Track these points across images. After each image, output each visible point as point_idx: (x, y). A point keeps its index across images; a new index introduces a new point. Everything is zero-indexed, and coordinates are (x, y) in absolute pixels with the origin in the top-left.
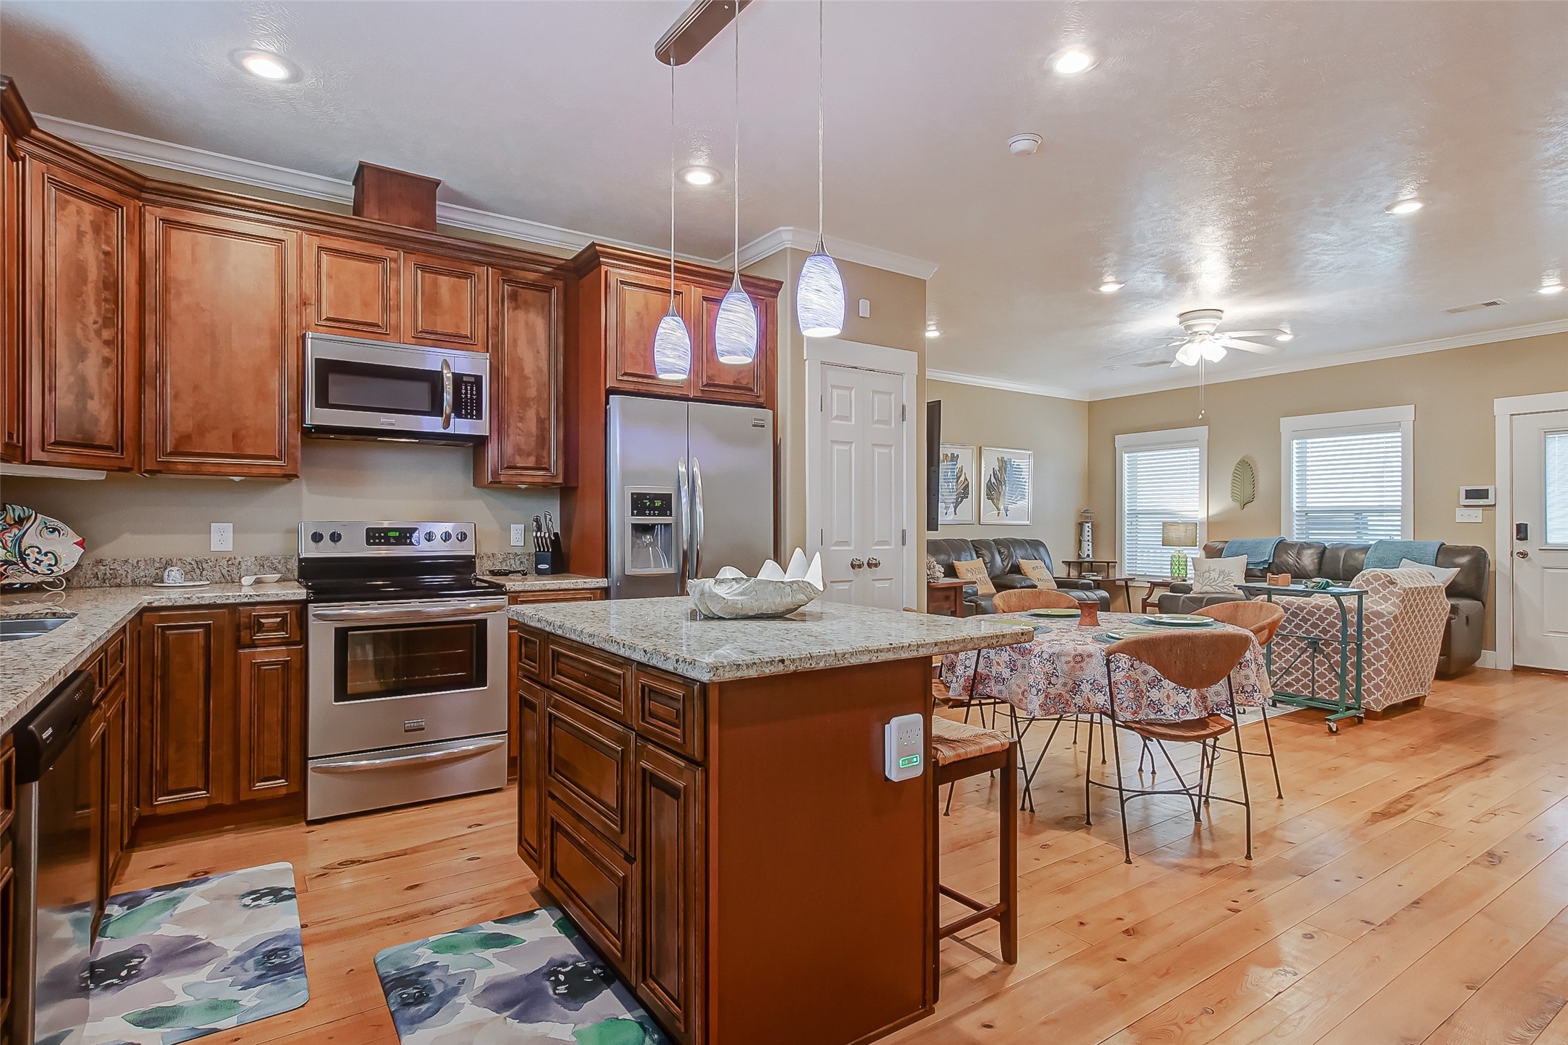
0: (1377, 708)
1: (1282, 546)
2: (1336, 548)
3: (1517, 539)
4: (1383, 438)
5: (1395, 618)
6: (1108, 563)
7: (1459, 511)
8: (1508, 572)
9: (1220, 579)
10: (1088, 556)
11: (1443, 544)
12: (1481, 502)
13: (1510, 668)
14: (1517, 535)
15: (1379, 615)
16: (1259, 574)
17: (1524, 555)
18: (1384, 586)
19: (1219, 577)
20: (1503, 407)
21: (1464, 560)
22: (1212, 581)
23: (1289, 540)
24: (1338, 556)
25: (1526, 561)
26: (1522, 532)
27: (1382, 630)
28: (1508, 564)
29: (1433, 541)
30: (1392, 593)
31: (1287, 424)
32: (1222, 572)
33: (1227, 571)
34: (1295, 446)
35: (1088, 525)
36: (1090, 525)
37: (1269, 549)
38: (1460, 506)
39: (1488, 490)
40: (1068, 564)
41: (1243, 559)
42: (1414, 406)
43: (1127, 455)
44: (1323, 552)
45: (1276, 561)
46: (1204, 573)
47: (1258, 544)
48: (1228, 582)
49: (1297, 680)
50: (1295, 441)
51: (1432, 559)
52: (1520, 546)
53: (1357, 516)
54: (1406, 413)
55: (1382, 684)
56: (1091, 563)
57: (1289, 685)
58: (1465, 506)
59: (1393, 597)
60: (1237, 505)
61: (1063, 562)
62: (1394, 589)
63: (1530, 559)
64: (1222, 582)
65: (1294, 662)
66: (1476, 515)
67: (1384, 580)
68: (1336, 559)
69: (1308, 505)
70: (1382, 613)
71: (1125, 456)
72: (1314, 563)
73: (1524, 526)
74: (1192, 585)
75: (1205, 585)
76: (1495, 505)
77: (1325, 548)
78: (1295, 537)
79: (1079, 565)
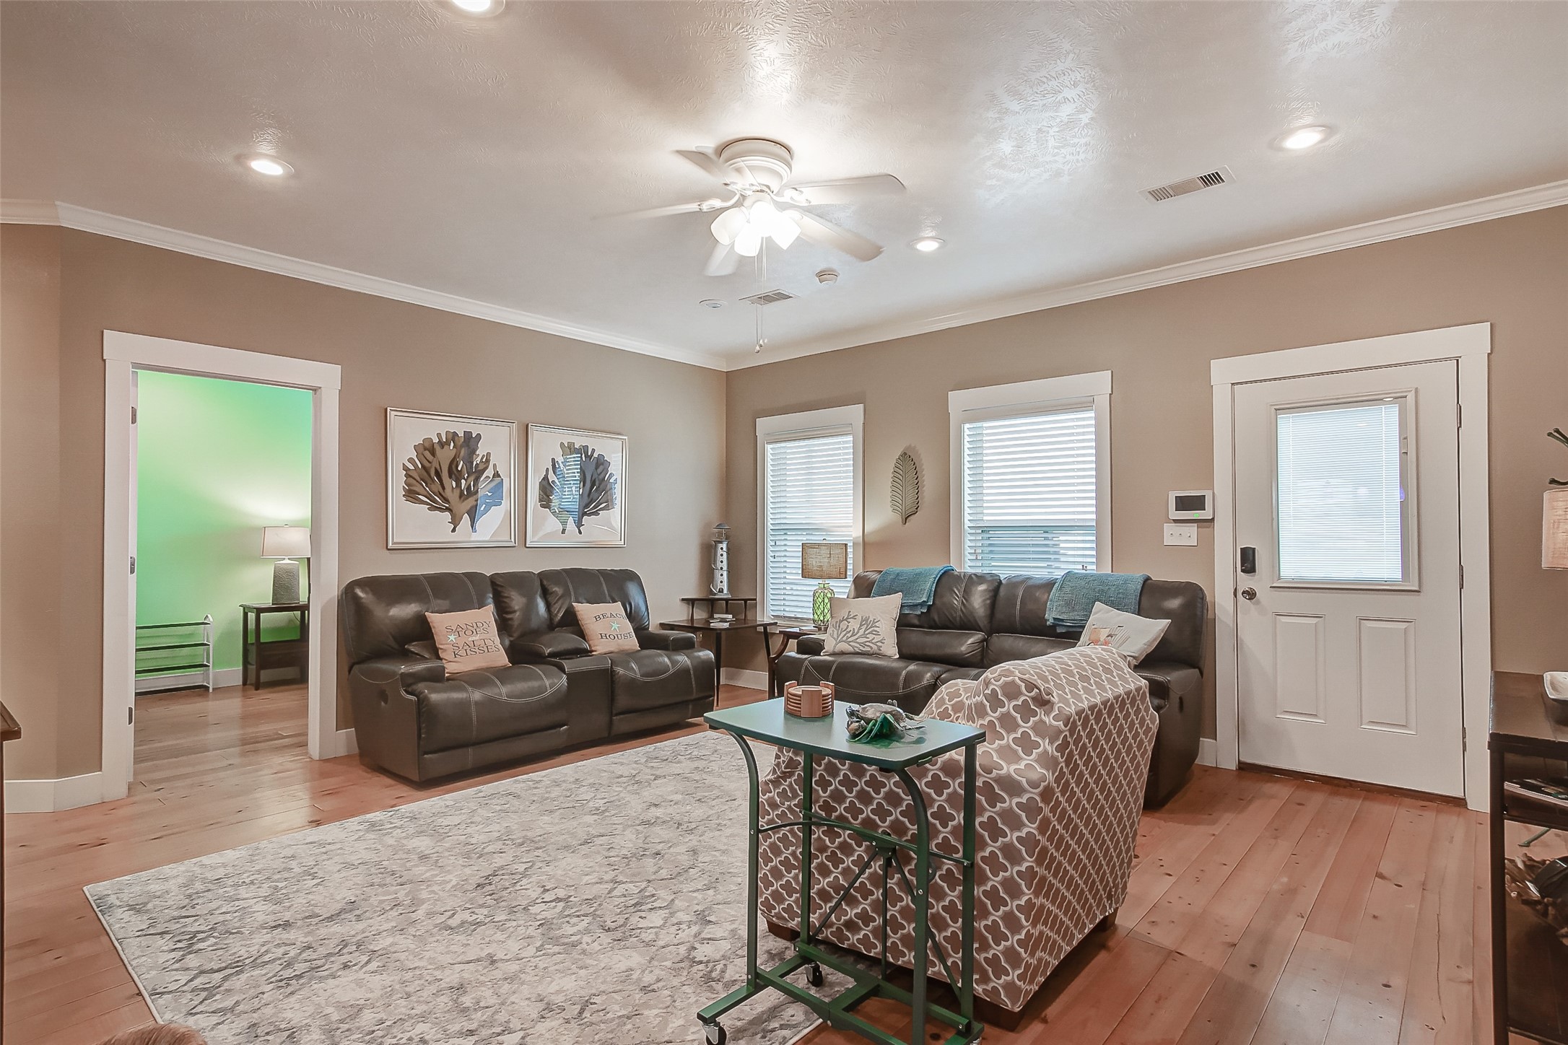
0: (1013, 1004)
1: (946, 578)
2: (1014, 584)
3: (1243, 571)
4: (1072, 420)
5: (1047, 794)
6: (746, 601)
7: (1168, 529)
8: (1231, 623)
9: (861, 632)
10: (721, 591)
11: (1148, 579)
12: (1196, 514)
13: (1233, 766)
14: (1242, 566)
15: (1012, 787)
16: (916, 622)
17: (1250, 595)
18: (1026, 712)
19: (859, 629)
20: (1223, 371)
21: (1174, 603)
22: (849, 635)
23: (958, 570)
24: (1015, 597)
25: (1254, 604)
26: (1248, 561)
27: (1017, 825)
28: (1231, 609)
29: (1134, 572)
30: (1040, 729)
31: (958, 400)
32: (865, 621)
33: (871, 619)
34: (967, 432)
35: (720, 545)
36: (724, 546)
37: (929, 585)
38: (1168, 521)
39: (1205, 496)
40: (691, 602)
41: (897, 599)
42: (1110, 371)
43: (771, 446)
44: (996, 587)
45: (937, 602)
46: (841, 621)
47: (917, 577)
48: (871, 636)
49: (865, 917)
50: (967, 426)
51: (1133, 600)
52: (1246, 582)
53: (1046, 535)
54: (1100, 383)
55: (1022, 951)
56: (727, 600)
57: (850, 925)
58: (1175, 521)
59: (1043, 738)
60: (897, 518)
61: (683, 600)
62: (1046, 719)
63: (1258, 603)
64: (864, 636)
65: (858, 876)
66: (1189, 535)
67: (1026, 696)
68: (1011, 600)
69: (985, 518)
70: (1019, 783)
71: (769, 447)
72: (984, 605)
73: (1251, 552)
74: (824, 641)
75: (840, 642)
76: (1213, 519)
77: (1000, 583)
78: (968, 565)
79: (710, 603)
